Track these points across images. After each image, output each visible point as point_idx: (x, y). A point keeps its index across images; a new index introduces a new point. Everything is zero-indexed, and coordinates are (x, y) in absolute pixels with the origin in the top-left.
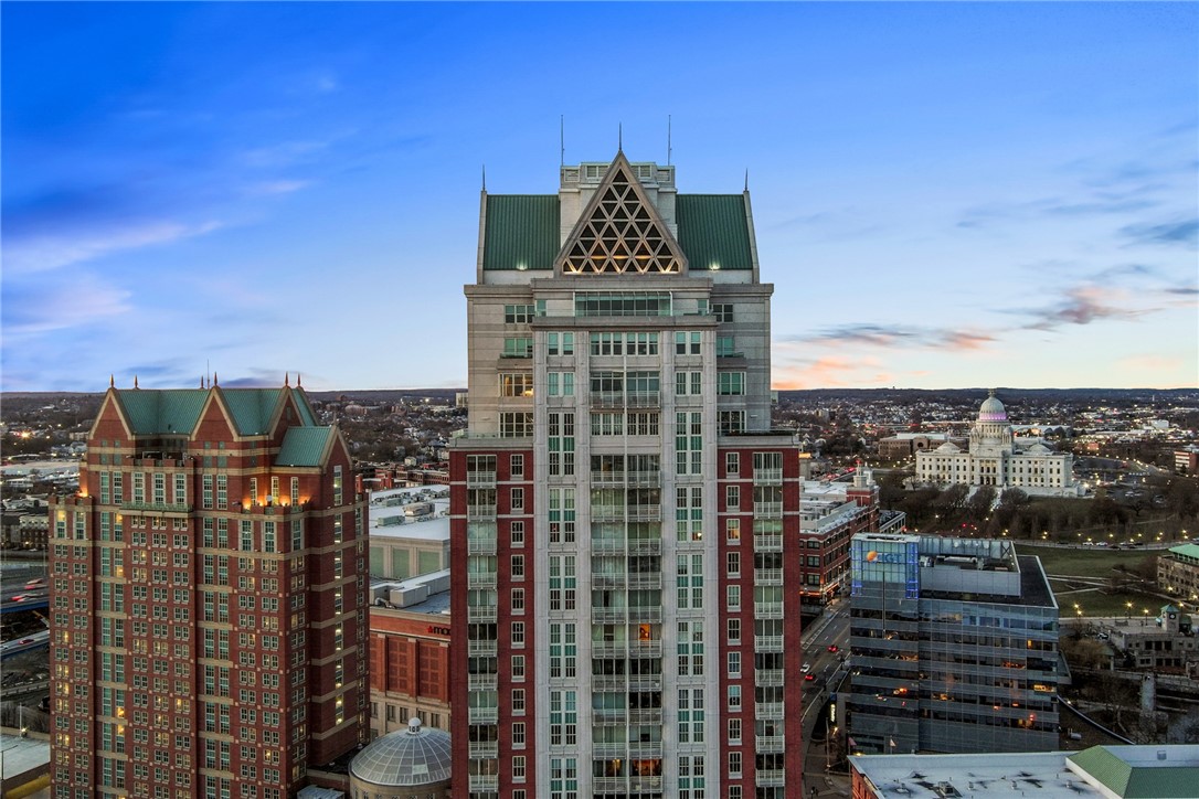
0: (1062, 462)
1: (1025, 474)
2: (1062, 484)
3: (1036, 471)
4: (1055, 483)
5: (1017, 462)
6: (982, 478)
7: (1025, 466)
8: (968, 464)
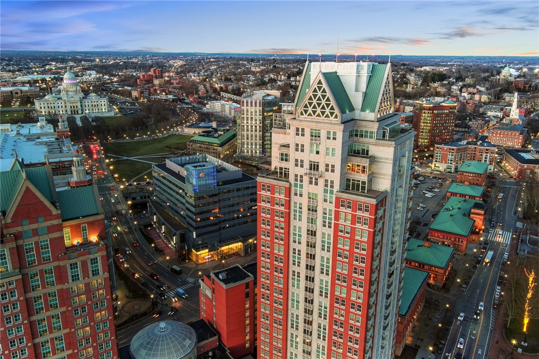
0: (106, 101)
1: (91, 108)
2: (107, 111)
3: (95, 106)
4: (104, 110)
5: (86, 102)
6: (72, 111)
7: (90, 104)
8: (63, 104)
